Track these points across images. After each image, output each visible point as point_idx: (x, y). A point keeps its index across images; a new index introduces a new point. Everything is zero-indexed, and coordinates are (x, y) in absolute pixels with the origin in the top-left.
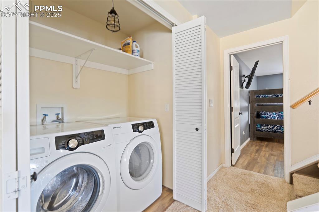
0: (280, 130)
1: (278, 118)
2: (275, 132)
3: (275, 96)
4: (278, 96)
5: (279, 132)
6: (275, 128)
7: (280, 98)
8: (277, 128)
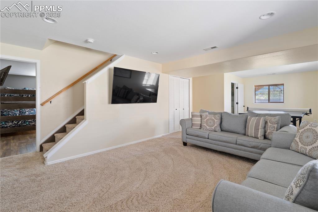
0: (24, 124)
1: (19, 114)
2: (20, 126)
3: (20, 95)
4: (23, 96)
5: (23, 125)
6: (20, 122)
7: (24, 97)
8: (21, 122)
